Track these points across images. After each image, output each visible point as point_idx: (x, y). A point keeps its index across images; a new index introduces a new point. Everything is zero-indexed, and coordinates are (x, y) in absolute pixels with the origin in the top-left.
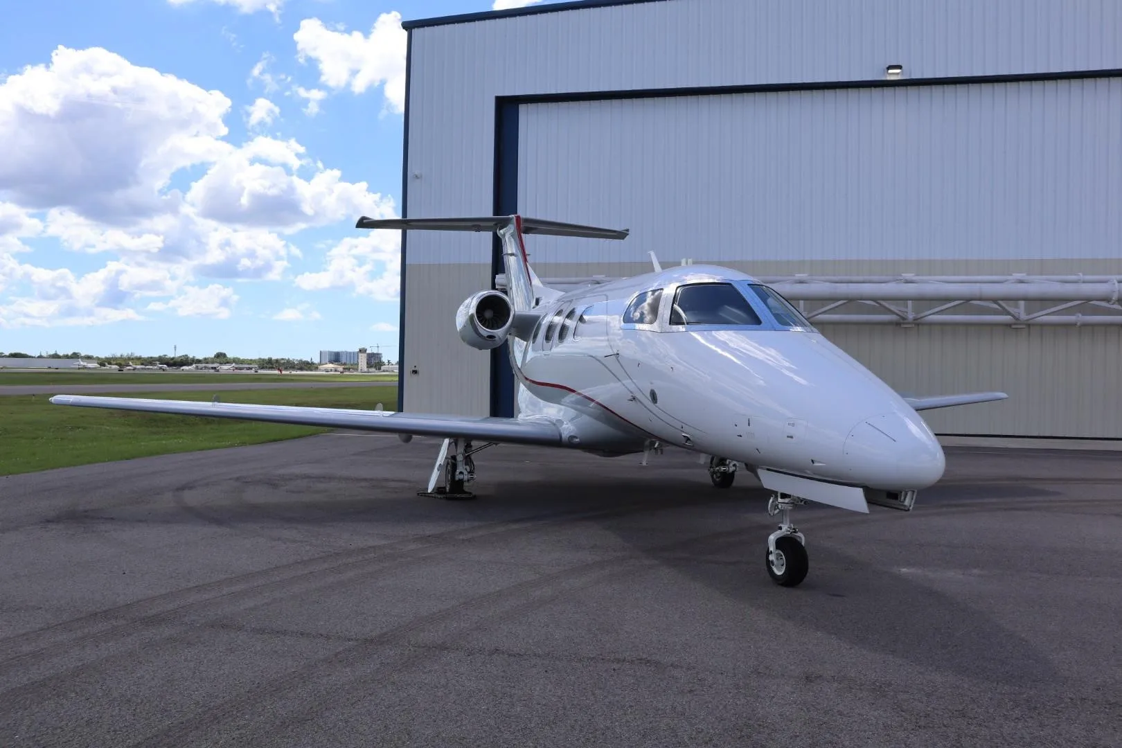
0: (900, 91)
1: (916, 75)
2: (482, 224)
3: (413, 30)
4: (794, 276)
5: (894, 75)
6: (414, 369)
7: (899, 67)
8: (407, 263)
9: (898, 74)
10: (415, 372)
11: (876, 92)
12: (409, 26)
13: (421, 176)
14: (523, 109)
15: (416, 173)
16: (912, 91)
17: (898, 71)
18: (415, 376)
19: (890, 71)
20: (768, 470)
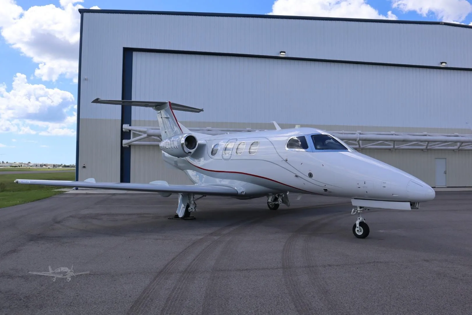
0: (284, 61)
1: (290, 56)
2: (149, 104)
3: (84, 13)
4: (246, 128)
5: (283, 55)
6: (84, 166)
7: (284, 52)
8: (80, 118)
9: (283, 54)
10: (84, 167)
11: (276, 60)
12: (81, 11)
13: (88, 79)
14: (135, 54)
15: (86, 78)
16: (288, 61)
17: (284, 54)
18: (84, 169)
19: (281, 53)
20: (355, 199)
